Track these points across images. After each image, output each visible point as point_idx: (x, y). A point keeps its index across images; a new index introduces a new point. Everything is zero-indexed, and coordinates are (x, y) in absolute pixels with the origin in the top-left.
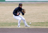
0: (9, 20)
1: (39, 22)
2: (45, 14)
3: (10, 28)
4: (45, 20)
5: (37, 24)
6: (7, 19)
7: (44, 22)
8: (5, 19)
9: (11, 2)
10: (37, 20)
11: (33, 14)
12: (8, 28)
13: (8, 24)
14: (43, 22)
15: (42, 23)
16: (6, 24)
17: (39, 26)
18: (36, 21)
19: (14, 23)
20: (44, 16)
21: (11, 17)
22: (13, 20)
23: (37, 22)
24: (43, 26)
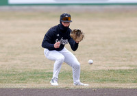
0: (19, 62)
1: (113, 68)
2: (133, 45)
3: (25, 87)
4: (133, 63)
5: (107, 75)
6: (13, 59)
7: (128, 68)
8: (7, 61)
9: (25, 7)
10: (108, 62)
11: (95, 45)
12: (18, 89)
13: (17, 77)
14: (126, 71)
15: (121, 71)
16: (10, 75)
17: (113, 81)
18: (104, 66)
19: (36, 72)
20: (127, 50)
21: (25, 53)
22: (33, 64)
23: (107, 69)
24: (124, 82)
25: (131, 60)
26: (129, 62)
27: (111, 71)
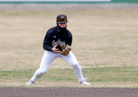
20: (83, 49)
23: (63, 68)
25: (87, 60)
26: (85, 61)
27: (67, 69)
